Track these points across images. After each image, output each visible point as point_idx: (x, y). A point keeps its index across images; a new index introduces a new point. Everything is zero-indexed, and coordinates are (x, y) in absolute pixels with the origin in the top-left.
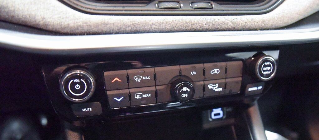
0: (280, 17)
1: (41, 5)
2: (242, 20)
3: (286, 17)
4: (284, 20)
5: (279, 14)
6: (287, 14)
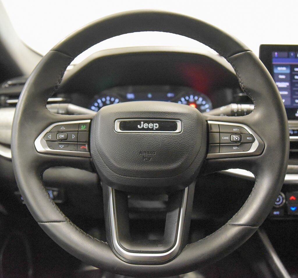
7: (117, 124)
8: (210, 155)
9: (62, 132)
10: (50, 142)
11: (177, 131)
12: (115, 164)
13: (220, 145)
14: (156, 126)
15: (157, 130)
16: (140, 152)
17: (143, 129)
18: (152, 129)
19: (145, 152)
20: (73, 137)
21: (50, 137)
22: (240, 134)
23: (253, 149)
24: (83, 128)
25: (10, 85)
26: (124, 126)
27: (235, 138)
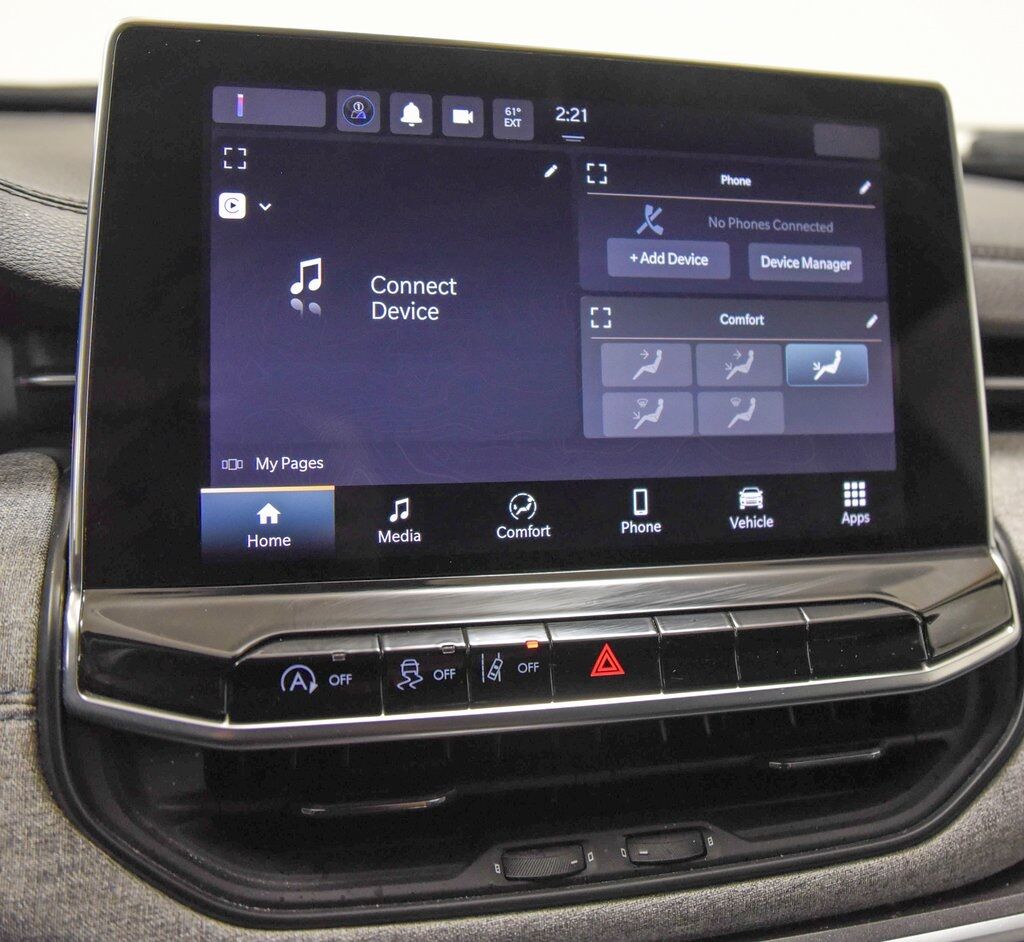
0: (978, 845)
1: (91, 903)
2: (822, 888)
3: (1004, 842)
4: (997, 855)
5: (974, 835)
6: (1007, 829)
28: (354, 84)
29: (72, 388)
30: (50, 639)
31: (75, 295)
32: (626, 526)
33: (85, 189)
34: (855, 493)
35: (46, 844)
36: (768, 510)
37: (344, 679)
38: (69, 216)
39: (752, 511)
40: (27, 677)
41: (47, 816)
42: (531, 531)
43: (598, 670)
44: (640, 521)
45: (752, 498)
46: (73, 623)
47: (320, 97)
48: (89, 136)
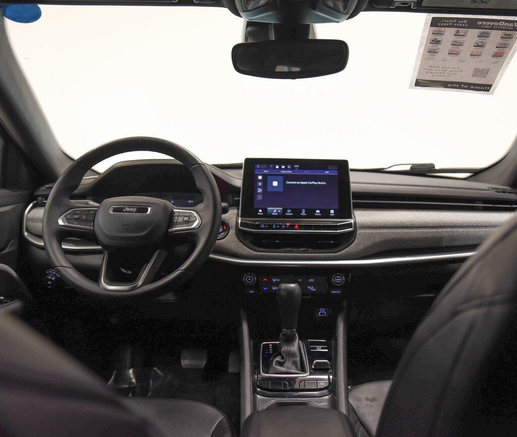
7: (111, 209)
8: (170, 230)
9: (77, 214)
10: (68, 220)
11: (148, 213)
12: (107, 233)
13: (177, 224)
14: (135, 210)
15: (134, 212)
16: (123, 225)
17: (126, 212)
18: (132, 212)
19: (125, 225)
20: (84, 217)
21: (69, 216)
22: (189, 217)
23: (195, 225)
24: (92, 212)
25: (46, 188)
26: (115, 210)
27: (186, 219)
28: (270, 164)
29: (239, 200)
30: (237, 223)
31: (240, 188)
32: (302, 214)
33: (242, 177)
34: (332, 211)
35: (236, 242)
36: (320, 213)
37: (267, 226)
38: (239, 180)
39: (318, 213)
40: (235, 226)
41: (236, 239)
42: (290, 214)
43: (295, 227)
44: (303, 213)
45: (318, 211)
46: (240, 221)
47: (267, 165)
48: (242, 171)
